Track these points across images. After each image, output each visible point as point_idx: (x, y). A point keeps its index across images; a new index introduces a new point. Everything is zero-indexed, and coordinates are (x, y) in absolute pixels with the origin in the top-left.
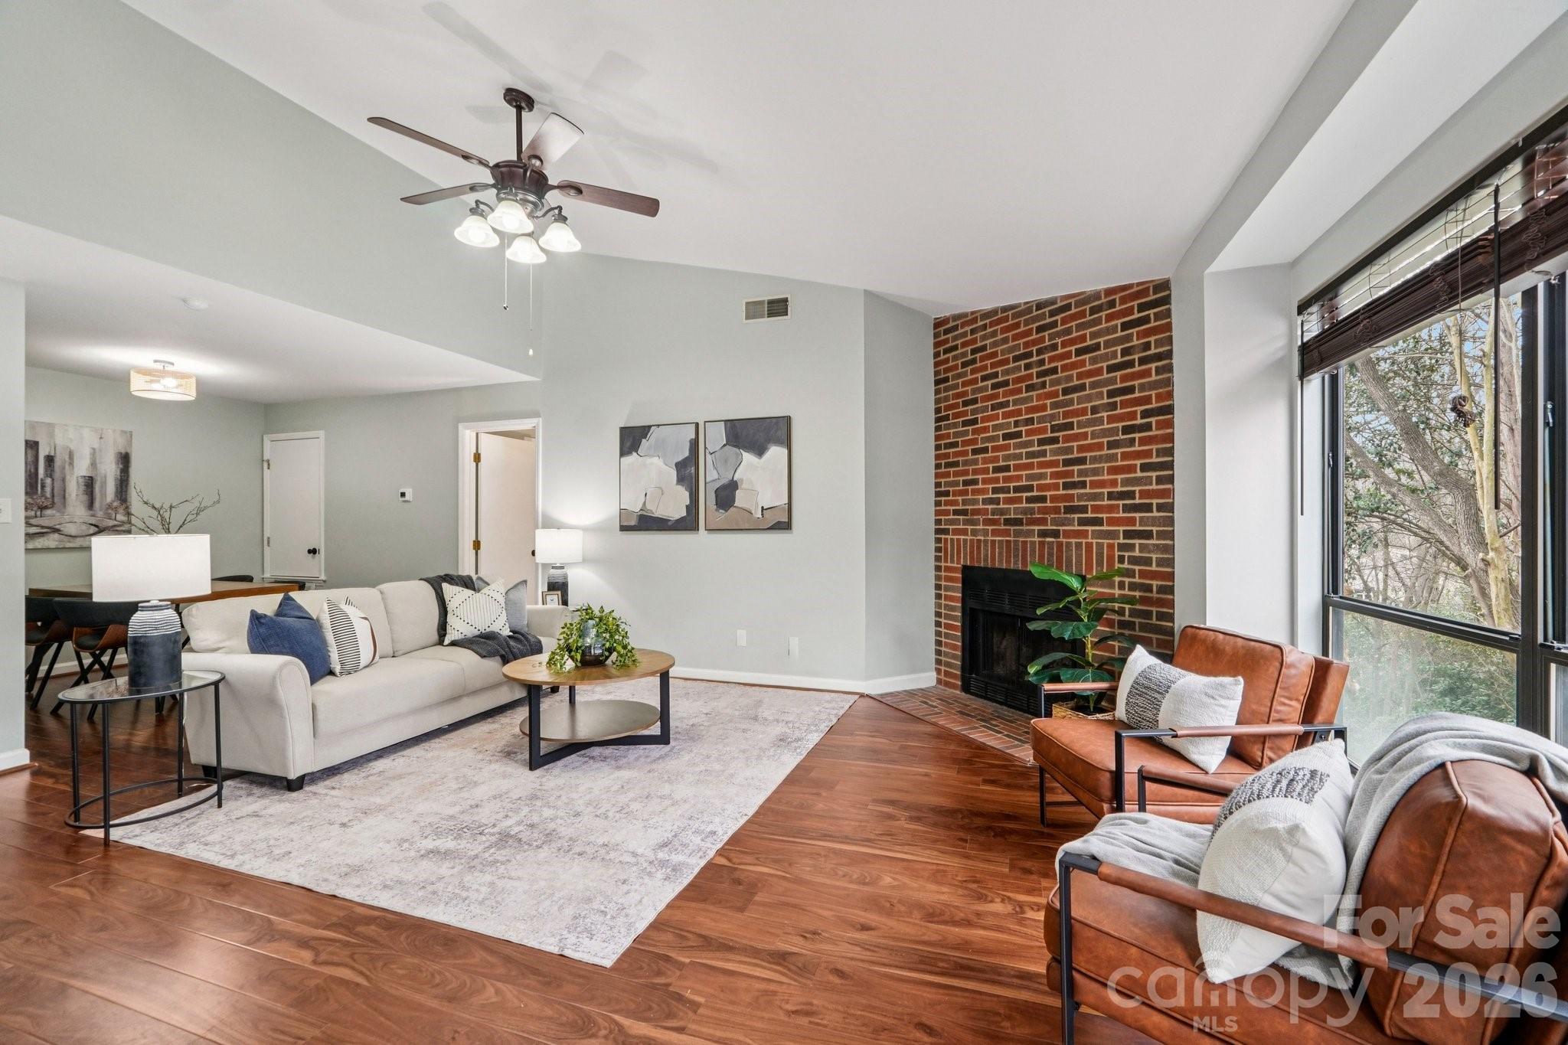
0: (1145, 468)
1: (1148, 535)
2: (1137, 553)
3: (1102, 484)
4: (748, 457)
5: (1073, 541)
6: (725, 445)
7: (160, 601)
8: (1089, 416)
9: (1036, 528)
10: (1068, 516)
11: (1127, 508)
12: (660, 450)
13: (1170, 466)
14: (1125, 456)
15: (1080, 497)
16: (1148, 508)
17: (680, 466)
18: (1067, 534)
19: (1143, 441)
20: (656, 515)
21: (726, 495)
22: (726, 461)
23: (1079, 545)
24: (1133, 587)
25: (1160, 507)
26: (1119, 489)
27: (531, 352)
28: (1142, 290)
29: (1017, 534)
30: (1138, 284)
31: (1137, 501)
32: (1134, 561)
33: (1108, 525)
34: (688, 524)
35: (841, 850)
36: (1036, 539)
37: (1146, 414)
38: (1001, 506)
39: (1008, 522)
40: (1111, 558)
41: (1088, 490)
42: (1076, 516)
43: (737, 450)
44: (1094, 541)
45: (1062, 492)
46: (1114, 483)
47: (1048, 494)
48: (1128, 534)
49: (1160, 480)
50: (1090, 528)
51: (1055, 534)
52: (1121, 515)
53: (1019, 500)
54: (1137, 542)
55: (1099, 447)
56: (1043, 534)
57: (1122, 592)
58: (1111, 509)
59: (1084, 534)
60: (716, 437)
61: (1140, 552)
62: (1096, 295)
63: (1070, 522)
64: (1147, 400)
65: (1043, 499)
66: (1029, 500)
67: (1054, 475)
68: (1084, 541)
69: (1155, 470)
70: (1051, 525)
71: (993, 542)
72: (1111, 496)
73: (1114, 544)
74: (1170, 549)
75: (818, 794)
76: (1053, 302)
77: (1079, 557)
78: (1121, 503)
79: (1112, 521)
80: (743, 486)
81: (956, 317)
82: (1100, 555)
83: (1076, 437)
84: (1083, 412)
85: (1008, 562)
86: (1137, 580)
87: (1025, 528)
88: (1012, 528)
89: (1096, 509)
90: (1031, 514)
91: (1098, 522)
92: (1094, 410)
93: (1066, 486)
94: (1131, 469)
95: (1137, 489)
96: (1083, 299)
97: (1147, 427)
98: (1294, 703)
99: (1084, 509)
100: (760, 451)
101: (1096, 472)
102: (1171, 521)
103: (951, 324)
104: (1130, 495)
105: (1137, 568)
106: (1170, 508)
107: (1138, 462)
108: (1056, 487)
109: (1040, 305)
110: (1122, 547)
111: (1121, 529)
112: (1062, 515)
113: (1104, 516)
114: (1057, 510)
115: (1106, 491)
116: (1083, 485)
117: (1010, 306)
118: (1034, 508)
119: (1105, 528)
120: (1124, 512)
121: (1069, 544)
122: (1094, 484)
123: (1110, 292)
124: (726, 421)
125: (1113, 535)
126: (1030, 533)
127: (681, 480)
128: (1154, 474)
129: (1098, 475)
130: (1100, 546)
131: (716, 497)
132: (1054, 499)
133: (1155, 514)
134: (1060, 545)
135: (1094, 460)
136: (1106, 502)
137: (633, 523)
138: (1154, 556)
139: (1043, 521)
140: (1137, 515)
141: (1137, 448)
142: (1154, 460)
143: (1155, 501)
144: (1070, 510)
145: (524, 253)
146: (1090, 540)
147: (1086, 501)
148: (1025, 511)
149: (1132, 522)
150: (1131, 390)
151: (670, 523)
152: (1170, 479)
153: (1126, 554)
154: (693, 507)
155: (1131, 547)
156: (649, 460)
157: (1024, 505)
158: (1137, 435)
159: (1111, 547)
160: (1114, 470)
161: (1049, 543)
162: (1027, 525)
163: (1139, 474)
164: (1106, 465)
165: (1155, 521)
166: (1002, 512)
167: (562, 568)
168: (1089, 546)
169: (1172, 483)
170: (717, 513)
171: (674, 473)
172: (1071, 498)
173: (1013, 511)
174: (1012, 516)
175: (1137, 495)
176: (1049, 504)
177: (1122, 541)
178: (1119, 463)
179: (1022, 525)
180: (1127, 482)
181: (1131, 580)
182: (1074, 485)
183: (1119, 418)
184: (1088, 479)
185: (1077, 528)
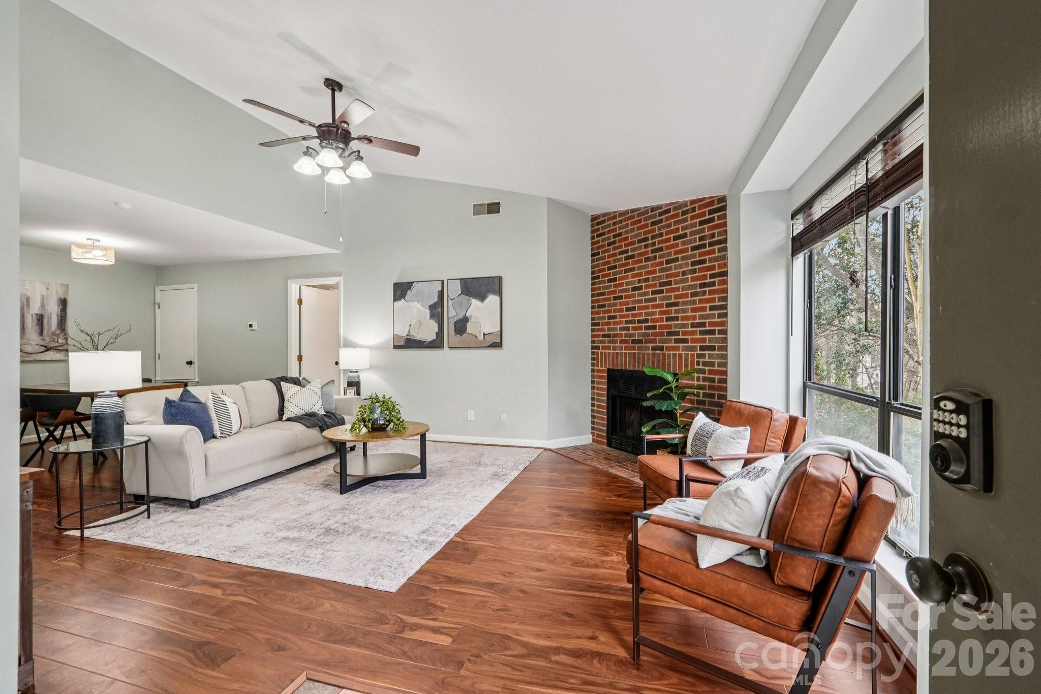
0: (712, 308)
1: (712, 348)
2: (707, 360)
3: (687, 318)
4: (475, 302)
5: (672, 353)
6: (460, 295)
7: (111, 391)
8: (681, 277)
9: (651, 345)
10: (669, 337)
11: (702, 333)
12: (419, 298)
13: (725, 307)
14: (701, 301)
15: (676, 326)
16: (712, 332)
17: (432, 307)
18: (669, 349)
19: (711, 292)
20: (417, 338)
21: (461, 326)
22: (461, 304)
23: (674, 355)
24: (705, 379)
25: (720, 332)
26: (697, 321)
27: (341, 239)
28: (711, 201)
29: (640, 348)
30: (709, 198)
31: (707, 328)
32: (705, 364)
33: (691, 343)
34: (437, 344)
35: (527, 532)
36: (650, 352)
37: (712, 276)
38: (630, 332)
39: (634, 341)
40: (692, 363)
41: (680, 322)
42: (673, 337)
43: (468, 297)
44: (683, 352)
45: (665, 323)
46: (694, 317)
47: (657, 324)
48: (702, 348)
49: (720, 316)
50: (681, 345)
51: (661, 348)
52: (698, 336)
53: (640, 328)
54: (707, 352)
55: (686, 295)
56: (654, 349)
57: (699, 383)
58: (693, 333)
59: (677, 348)
60: (455, 289)
61: (709, 358)
62: (685, 204)
63: (669, 341)
64: (713, 268)
65: (654, 327)
66: (646, 328)
67: (662, 313)
68: (678, 352)
69: (717, 310)
70: (659, 343)
71: (626, 354)
72: (693, 325)
73: (694, 354)
74: (725, 357)
75: (516, 504)
76: (660, 207)
77: (675, 362)
78: (698, 329)
79: (693, 341)
80: (472, 320)
81: (605, 215)
82: (686, 361)
83: (674, 290)
84: (677, 274)
85: (634, 366)
86: (707, 375)
87: (644, 345)
88: (636, 345)
89: (685, 333)
90: (647, 337)
91: (685, 341)
92: (684, 273)
93: (668, 319)
94: (704, 309)
95: (707, 321)
96: (678, 206)
97: (713, 284)
98: (778, 441)
99: (677, 333)
100: (482, 298)
101: (684, 311)
102: (725, 340)
103: (601, 219)
104: (703, 325)
105: (707, 368)
106: (725, 332)
107: (708, 305)
108: (661, 320)
109: (653, 209)
110: (699, 356)
111: (698, 345)
112: (665, 337)
113: (689, 337)
114: (662, 334)
115: (690, 322)
116: (677, 318)
117: (635, 209)
118: (649, 333)
119: (689, 344)
120: (700, 335)
121: (669, 354)
122: (684, 318)
123: (693, 202)
124: (461, 279)
125: (693, 349)
126: (646, 348)
127: (432, 316)
128: (716, 312)
129: (686, 313)
130: (686, 355)
131: (455, 327)
132: (661, 327)
133: (717, 336)
134: (664, 355)
135: (684, 303)
136: (690, 329)
137: (402, 343)
138: (716, 361)
139: (654, 341)
140: (707, 337)
141: (707, 297)
142: (717, 303)
143: (717, 328)
144: (669, 334)
145: (336, 178)
146: (681, 352)
147: (679, 328)
148: (644, 335)
149: (704, 340)
150: (704, 261)
151: (425, 344)
152: (726, 315)
153: (701, 360)
154: (440, 334)
155: (703, 356)
156: (412, 304)
157: (644, 331)
158: (707, 289)
159: (692, 356)
160: (694, 310)
161: (658, 354)
162: (645, 343)
163: (708, 312)
164: (690, 307)
165: (717, 340)
166: (631, 335)
167: (357, 372)
168: (680, 355)
169: (727, 317)
170: (455, 338)
171: (428, 312)
172: (670, 326)
173: (637, 336)
174: (637, 338)
175: (707, 325)
176: (657, 330)
177: (699, 352)
178: (697, 306)
179: (642, 343)
180: (702, 317)
181: (704, 375)
182: (672, 319)
183: (698, 279)
184: (680, 315)
185: (673, 345)
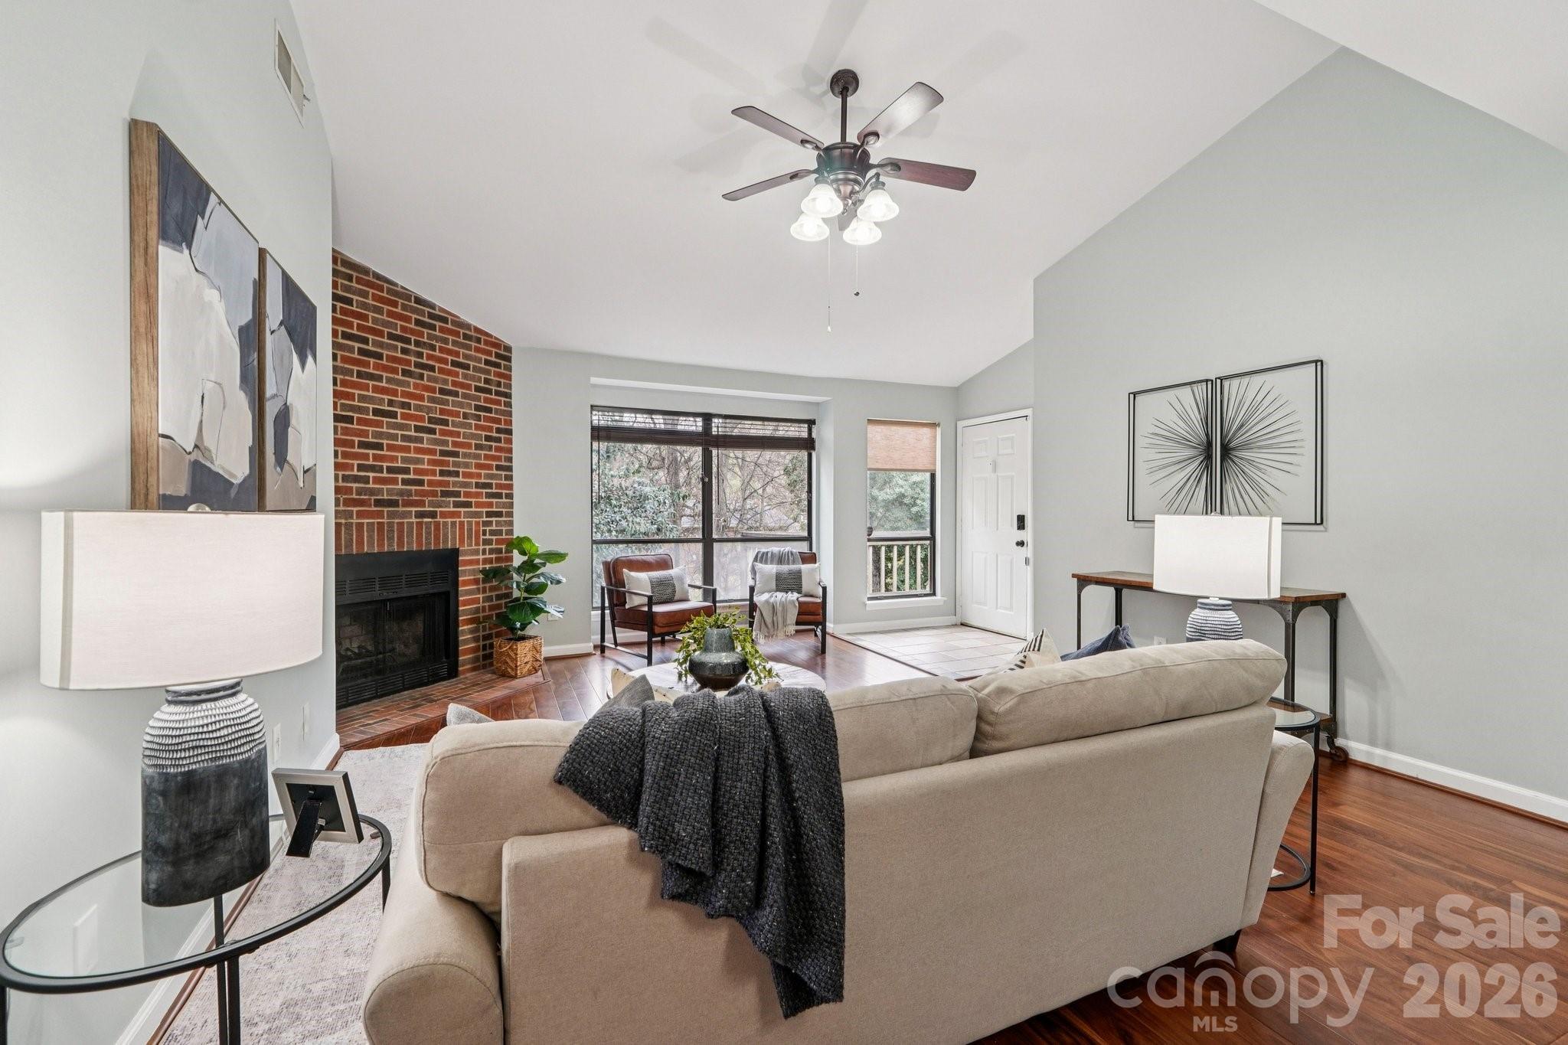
0: (497, 468)
2: (493, 528)
3: (472, 476)
5: (449, 520)
8: (461, 420)
9: (414, 509)
10: (444, 499)
11: (487, 495)
14: (487, 457)
15: (455, 484)
16: (498, 496)
18: (444, 515)
19: (496, 449)
23: (454, 524)
24: (491, 551)
25: (506, 496)
26: (483, 481)
28: (497, 343)
29: (391, 515)
31: (494, 490)
32: (492, 533)
33: (476, 507)
36: (414, 520)
38: (371, 485)
39: (378, 503)
40: (477, 532)
41: (461, 479)
42: (452, 499)
44: (466, 520)
45: (438, 478)
47: (426, 478)
48: (489, 515)
50: (462, 510)
51: (433, 515)
52: (484, 500)
53: (395, 481)
54: (494, 519)
55: (469, 446)
56: (419, 515)
57: (486, 557)
58: (478, 495)
59: (457, 515)
61: (496, 526)
62: (468, 326)
63: (446, 504)
64: (498, 421)
65: (421, 483)
66: (405, 482)
67: (431, 462)
68: (458, 520)
70: (429, 507)
72: (478, 485)
73: (479, 522)
77: (454, 533)
78: (484, 491)
79: (478, 505)
82: (470, 530)
83: (451, 434)
84: (457, 414)
86: (494, 546)
87: (401, 509)
88: (386, 509)
89: (467, 495)
90: (408, 496)
91: (468, 505)
92: (465, 416)
93: (442, 473)
94: (489, 467)
95: (494, 482)
99: (457, 494)
101: (467, 465)
104: (489, 486)
105: (494, 538)
107: (494, 463)
108: (433, 473)
110: (484, 524)
111: (485, 510)
112: (439, 498)
113: (473, 500)
114: (434, 494)
115: (474, 481)
116: (457, 474)
118: (411, 490)
119: (473, 509)
120: (486, 498)
121: (445, 524)
122: (465, 475)
123: (476, 330)
125: (477, 515)
126: (408, 514)
129: (469, 468)
130: (470, 523)
132: (430, 483)
133: (503, 500)
134: (437, 524)
135: (465, 455)
136: (474, 490)
139: (421, 503)
140: (494, 501)
141: (493, 453)
143: (504, 492)
144: (445, 494)
146: (462, 519)
147: (460, 487)
148: (401, 493)
149: (490, 505)
153: (488, 529)
155: (489, 523)
157: (400, 486)
159: (477, 523)
160: (479, 466)
161: (426, 523)
162: (403, 506)
163: (495, 472)
164: (474, 461)
168: (462, 524)
172: (447, 484)
173: (385, 492)
174: (385, 497)
175: (494, 486)
176: (426, 488)
177: (485, 519)
178: (482, 462)
179: (398, 506)
180: (488, 476)
181: (491, 547)
182: (449, 473)
183: (483, 428)
184: (461, 470)
185: (452, 509)
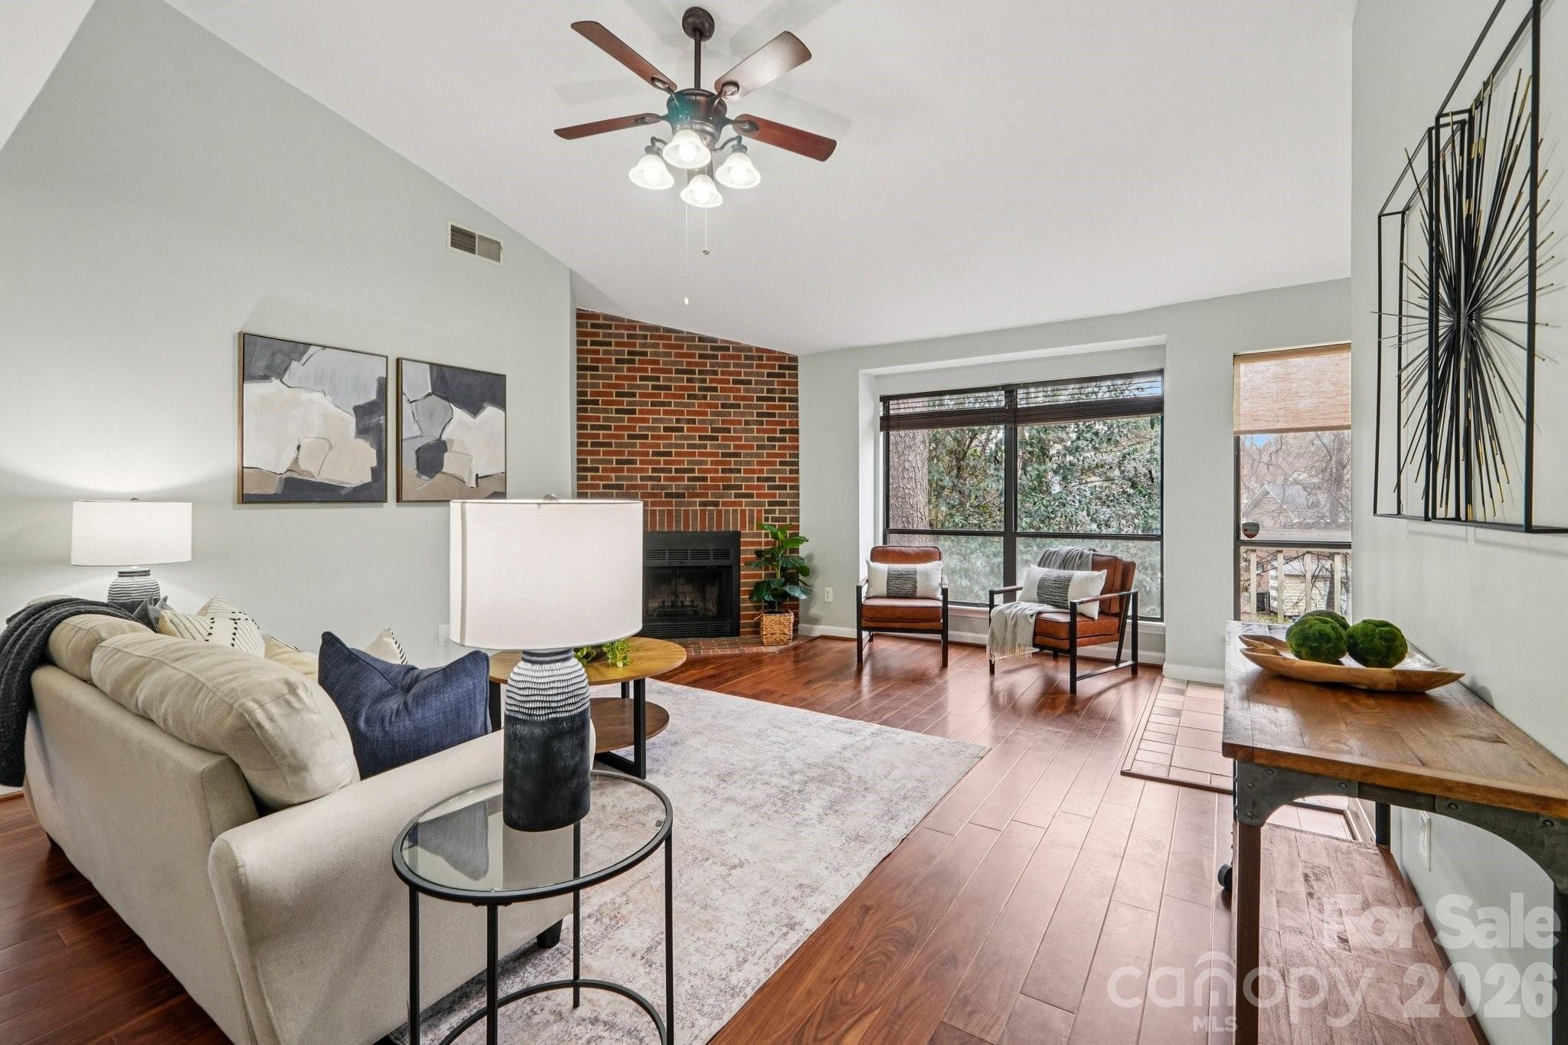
0: (782, 463)
1: (784, 504)
2: (777, 515)
3: (753, 471)
4: (459, 414)
5: (731, 508)
6: (429, 395)
8: (743, 426)
9: (697, 500)
11: (770, 488)
12: (320, 382)
13: (797, 464)
14: (768, 455)
15: (736, 479)
16: (784, 488)
17: (362, 412)
18: (725, 504)
19: (780, 448)
20: (318, 479)
21: (431, 458)
22: (431, 415)
25: (791, 488)
26: (765, 475)
27: (686, 301)
28: (781, 357)
30: (779, 353)
31: (777, 483)
32: (775, 519)
33: (757, 497)
34: (369, 494)
36: (698, 508)
37: (782, 431)
40: (759, 518)
41: (742, 475)
42: (734, 492)
43: (447, 403)
44: (747, 508)
45: (720, 475)
46: (761, 471)
47: (709, 475)
48: (771, 504)
49: (791, 472)
50: (744, 500)
51: (716, 504)
52: (767, 491)
53: (682, 479)
54: (777, 508)
55: (751, 447)
56: (703, 504)
57: (767, 539)
58: (758, 488)
59: (740, 504)
60: (419, 381)
61: (779, 514)
62: (750, 349)
63: (729, 496)
64: (784, 424)
65: (704, 479)
66: (690, 479)
67: (714, 463)
68: (740, 508)
69: (788, 465)
70: (711, 498)
72: (759, 480)
73: (762, 510)
74: (797, 512)
76: (714, 340)
78: (766, 484)
79: (759, 495)
80: (454, 448)
81: (606, 317)
83: (733, 439)
84: (739, 422)
87: (687, 500)
89: (748, 487)
90: (693, 489)
91: (750, 496)
92: (747, 423)
93: (724, 471)
96: (739, 348)
97: (784, 439)
99: (739, 487)
100: (475, 410)
101: (748, 463)
102: (797, 496)
103: (601, 321)
106: (797, 488)
107: (778, 460)
108: (715, 471)
109: (702, 339)
110: (767, 511)
111: (767, 500)
112: (721, 491)
113: (755, 492)
114: (717, 487)
115: (755, 476)
116: (739, 471)
117: (672, 329)
118: (696, 485)
119: (755, 499)
122: (747, 471)
123: (758, 350)
124: (432, 365)
125: (761, 504)
127: (362, 431)
128: (788, 468)
129: (749, 465)
130: (751, 511)
131: (418, 459)
132: (714, 479)
133: (788, 491)
135: (746, 455)
136: (756, 483)
137: (272, 490)
138: (788, 516)
139: (704, 495)
140: (777, 492)
141: (777, 451)
142: (788, 459)
143: (788, 484)
144: (727, 487)
146: (744, 508)
147: (740, 481)
148: (687, 487)
149: (773, 496)
150: (773, 415)
151: (343, 492)
152: (797, 471)
154: (379, 472)
156: (305, 396)
157: (686, 483)
158: (777, 444)
159: (759, 512)
160: (761, 463)
161: (709, 510)
163: (778, 467)
164: (756, 459)
165: (788, 496)
166: (663, 487)
167: (146, 573)
168: (743, 512)
169: (798, 473)
170: (418, 480)
171: (352, 421)
175: (777, 480)
176: (709, 483)
177: (767, 508)
178: (765, 459)
179: (684, 497)
180: (770, 471)
182: (731, 471)
183: (766, 431)
184: (742, 468)
185: (733, 500)
